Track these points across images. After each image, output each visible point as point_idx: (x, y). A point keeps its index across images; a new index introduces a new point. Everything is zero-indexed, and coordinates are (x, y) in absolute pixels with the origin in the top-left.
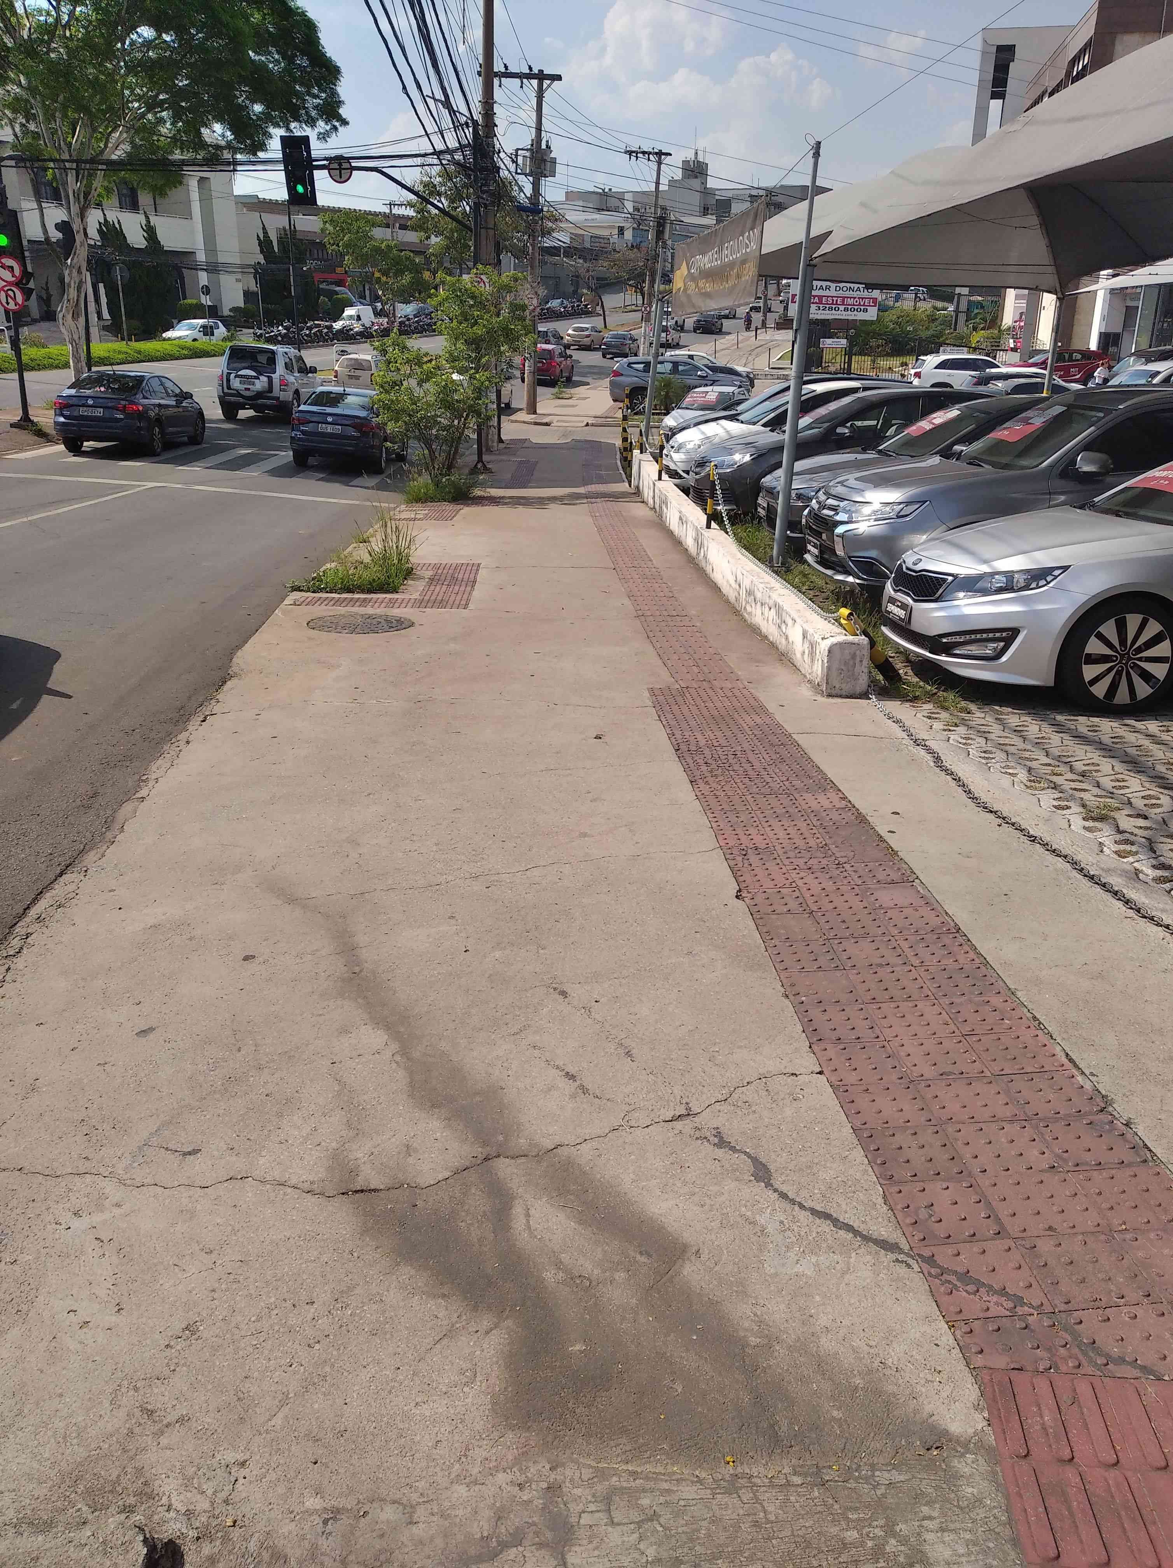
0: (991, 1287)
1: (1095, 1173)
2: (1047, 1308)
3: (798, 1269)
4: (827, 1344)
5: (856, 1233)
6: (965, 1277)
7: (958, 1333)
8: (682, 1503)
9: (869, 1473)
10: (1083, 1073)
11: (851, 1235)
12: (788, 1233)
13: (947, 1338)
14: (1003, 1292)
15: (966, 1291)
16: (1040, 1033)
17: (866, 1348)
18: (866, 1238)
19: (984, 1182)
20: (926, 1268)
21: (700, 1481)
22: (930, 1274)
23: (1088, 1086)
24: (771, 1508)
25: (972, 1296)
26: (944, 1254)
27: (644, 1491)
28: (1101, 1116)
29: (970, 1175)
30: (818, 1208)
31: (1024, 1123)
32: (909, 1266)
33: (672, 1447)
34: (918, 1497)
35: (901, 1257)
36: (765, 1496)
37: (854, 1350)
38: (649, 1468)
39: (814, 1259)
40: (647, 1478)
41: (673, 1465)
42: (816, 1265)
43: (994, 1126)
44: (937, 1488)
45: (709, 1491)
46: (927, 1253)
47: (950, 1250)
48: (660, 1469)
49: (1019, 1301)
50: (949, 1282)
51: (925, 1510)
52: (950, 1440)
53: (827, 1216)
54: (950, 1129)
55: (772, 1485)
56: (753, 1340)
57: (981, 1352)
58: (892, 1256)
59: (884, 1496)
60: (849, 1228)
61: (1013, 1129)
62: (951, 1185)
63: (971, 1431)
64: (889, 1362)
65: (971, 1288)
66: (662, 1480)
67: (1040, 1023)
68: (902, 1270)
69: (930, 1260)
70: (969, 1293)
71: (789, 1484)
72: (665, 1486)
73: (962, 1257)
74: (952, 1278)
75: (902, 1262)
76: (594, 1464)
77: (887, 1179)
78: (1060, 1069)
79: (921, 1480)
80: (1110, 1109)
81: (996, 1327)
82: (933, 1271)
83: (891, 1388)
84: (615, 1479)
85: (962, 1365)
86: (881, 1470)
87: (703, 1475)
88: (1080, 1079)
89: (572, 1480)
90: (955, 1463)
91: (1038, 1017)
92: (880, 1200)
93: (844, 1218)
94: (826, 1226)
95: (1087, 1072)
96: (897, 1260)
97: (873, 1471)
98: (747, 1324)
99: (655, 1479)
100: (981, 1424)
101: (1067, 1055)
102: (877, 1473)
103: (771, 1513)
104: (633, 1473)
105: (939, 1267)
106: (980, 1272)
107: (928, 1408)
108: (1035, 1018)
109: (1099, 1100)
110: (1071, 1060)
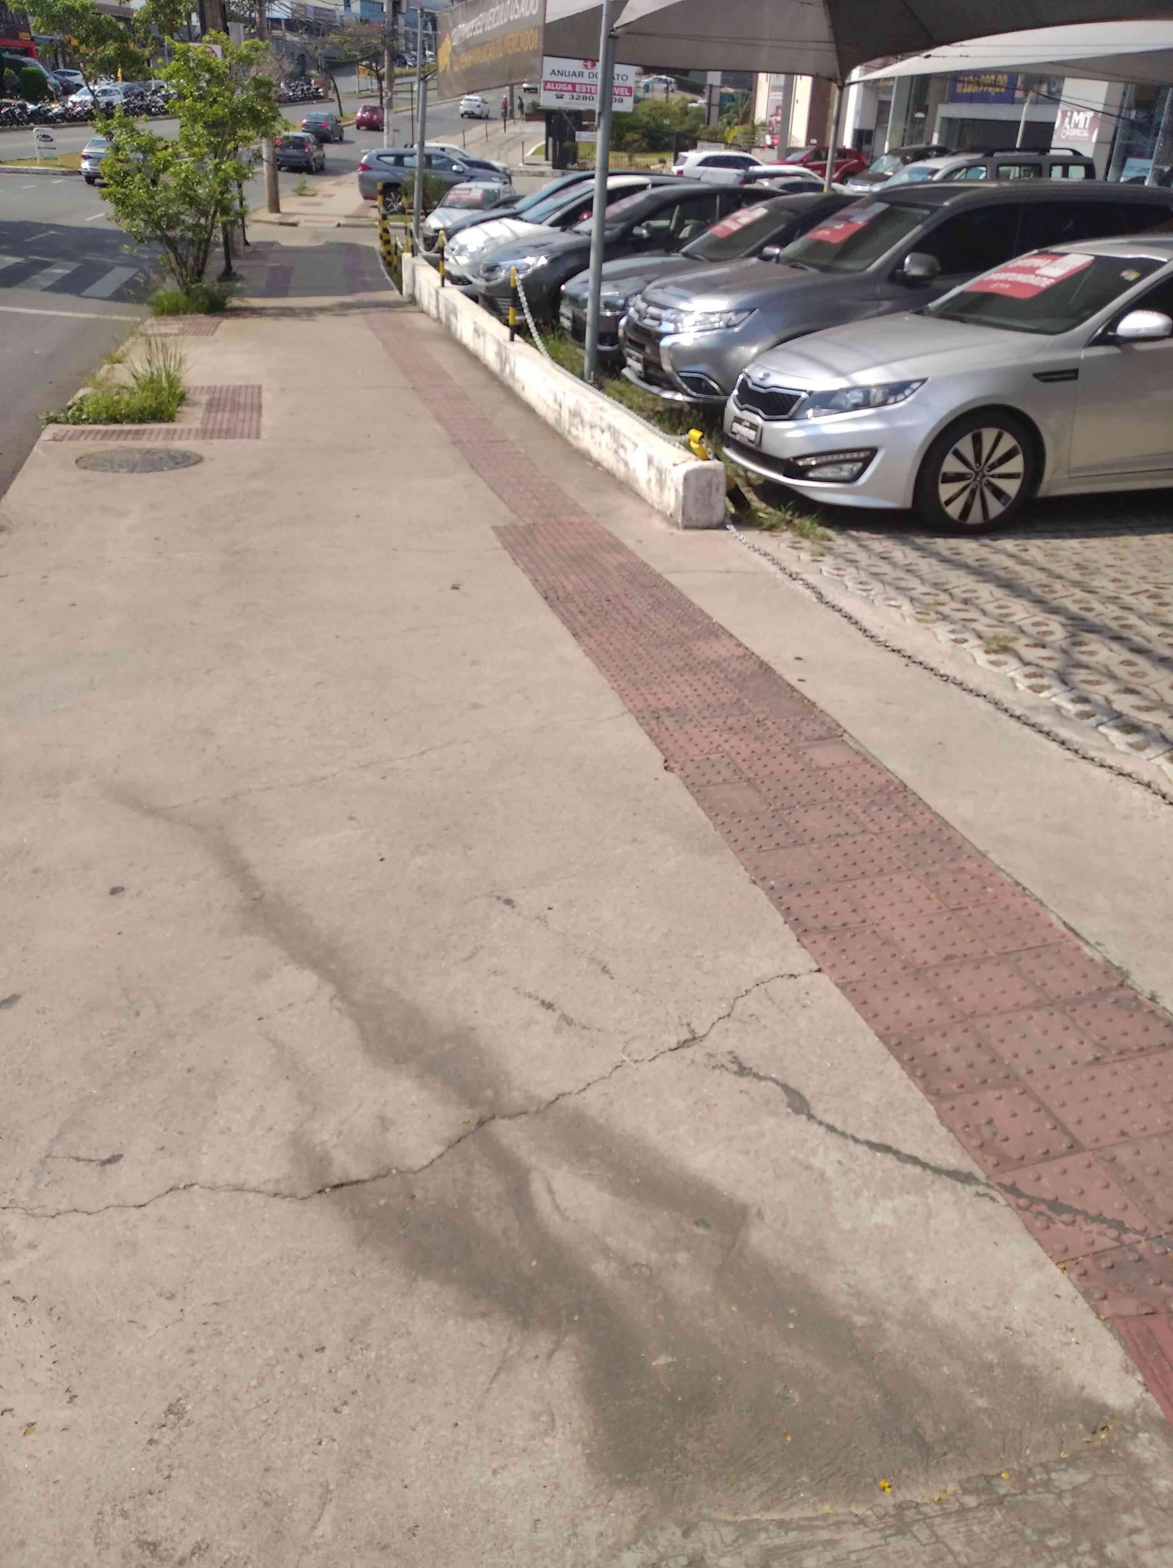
0: (1086, 1215)
1: (1142, 1061)
2: (1153, 1232)
3: (877, 1219)
4: (941, 1311)
5: (925, 1166)
6: (1056, 1206)
7: (1073, 1276)
8: (853, 1557)
9: (1045, 1476)
10: (1087, 943)
11: (918, 1170)
12: (851, 1176)
13: (1066, 1286)
14: (1100, 1219)
15: (1063, 1222)
16: (1028, 900)
17: (984, 1312)
18: (937, 1171)
19: (1037, 1086)
20: (1011, 1198)
21: (862, 1521)
22: (1018, 1206)
23: (1098, 957)
24: (957, 1547)
25: (1070, 1228)
26: (1024, 1179)
27: (804, 1547)
28: (1122, 992)
29: (1017, 1078)
30: (874, 1139)
31: (1050, 1009)
32: (993, 1199)
33: (812, 1479)
34: (1111, 1501)
35: (981, 1189)
36: (945, 1529)
37: (974, 1316)
38: (795, 1514)
39: (889, 1204)
40: (800, 1528)
41: (822, 1501)
42: (894, 1211)
43: (1023, 1016)
44: (1128, 1486)
45: (877, 1535)
46: (1007, 1180)
47: (1031, 1175)
48: (809, 1513)
49: (1119, 1226)
50: (1040, 1213)
51: (1127, 1519)
52: (1113, 1417)
53: (886, 1149)
54: (979, 1024)
55: (947, 1515)
56: (859, 1320)
57: (1105, 1298)
58: (971, 1189)
59: (1074, 1506)
60: (915, 1161)
61: (1040, 1016)
62: (1003, 1092)
63: (1131, 1401)
64: (1015, 1325)
65: (1066, 1217)
66: (818, 1527)
67: (1024, 889)
68: (986, 1206)
69: (1013, 1190)
70: (1066, 1224)
71: (963, 1510)
72: (825, 1535)
73: (1044, 1181)
74: (1043, 1208)
75: (984, 1195)
76: (730, 1518)
77: (935, 1095)
78: (1063, 940)
79: (1105, 1477)
80: (1129, 982)
81: (1110, 1264)
82: (1022, 1202)
83: (1027, 1360)
84: (763, 1535)
85: (1091, 1318)
86: (1056, 1471)
87: (860, 1511)
88: (1086, 949)
89: (714, 1547)
90: (1131, 1447)
91: (1020, 880)
92: (936, 1122)
93: (906, 1148)
94: (890, 1162)
95: (1092, 942)
96: (978, 1194)
97: (1048, 1472)
98: (843, 1299)
99: (810, 1528)
100: (1139, 1391)
101: (1065, 923)
102: (1054, 1475)
103: (959, 1553)
104: (782, 1524)
105: (1027, 1197)
106: (1069, 1198)
107: (1077, 1380)
108: (1017, 884)
109: (1114, 973)
110: (1071, 929)
